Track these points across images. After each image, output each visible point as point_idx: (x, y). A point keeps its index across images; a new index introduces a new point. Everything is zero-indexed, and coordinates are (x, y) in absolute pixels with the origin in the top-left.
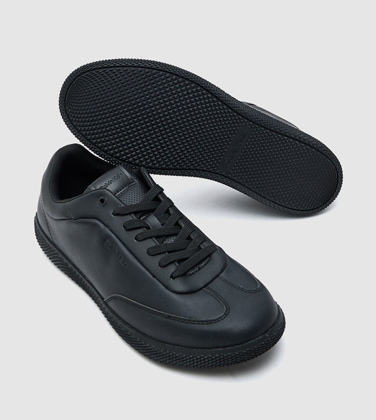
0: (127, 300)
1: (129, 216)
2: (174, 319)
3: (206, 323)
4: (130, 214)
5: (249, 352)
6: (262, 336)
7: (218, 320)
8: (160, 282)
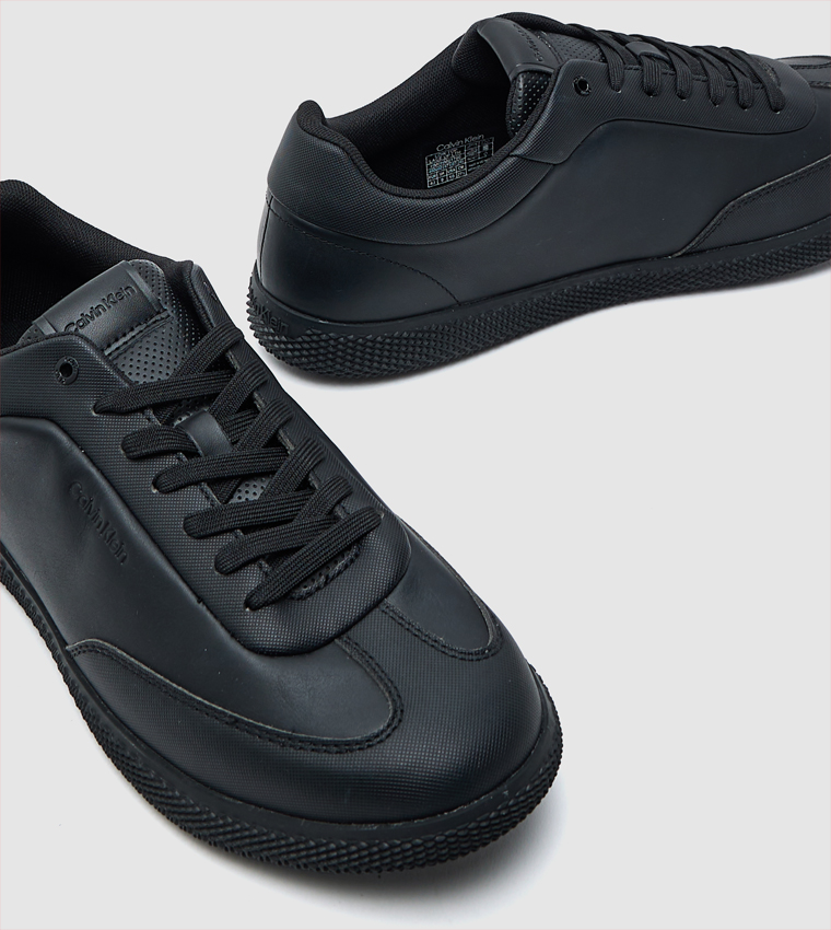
0: (124, 660)
1: (140, 415)
2: (250, 729)
3: (335, 749)
4: (142, 410)
5: (453, 840)
6: (491, 796)
7: (368, 743)
8: (216, 617)
